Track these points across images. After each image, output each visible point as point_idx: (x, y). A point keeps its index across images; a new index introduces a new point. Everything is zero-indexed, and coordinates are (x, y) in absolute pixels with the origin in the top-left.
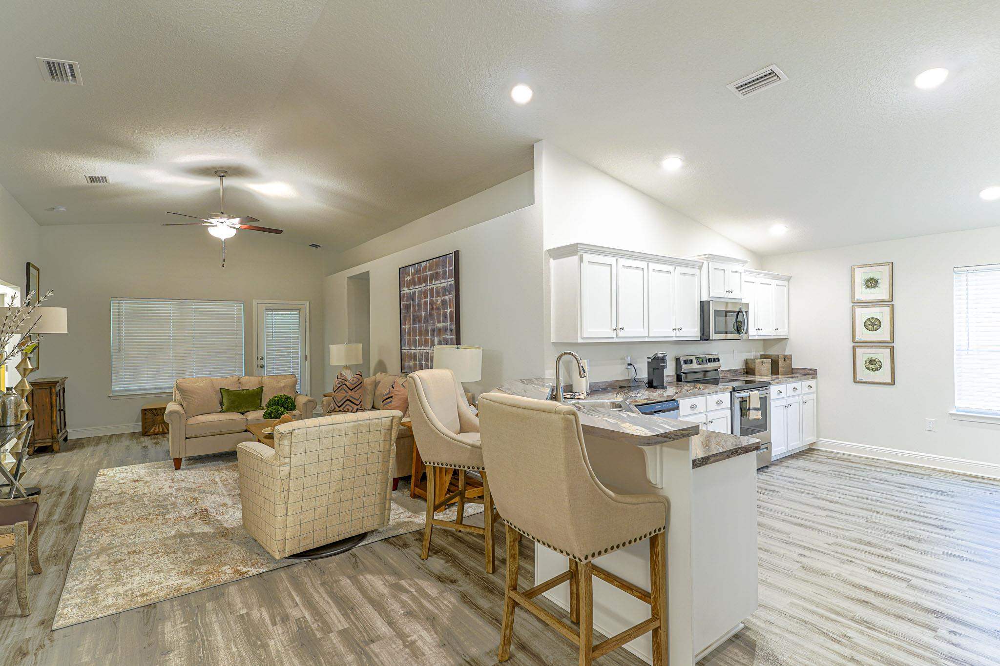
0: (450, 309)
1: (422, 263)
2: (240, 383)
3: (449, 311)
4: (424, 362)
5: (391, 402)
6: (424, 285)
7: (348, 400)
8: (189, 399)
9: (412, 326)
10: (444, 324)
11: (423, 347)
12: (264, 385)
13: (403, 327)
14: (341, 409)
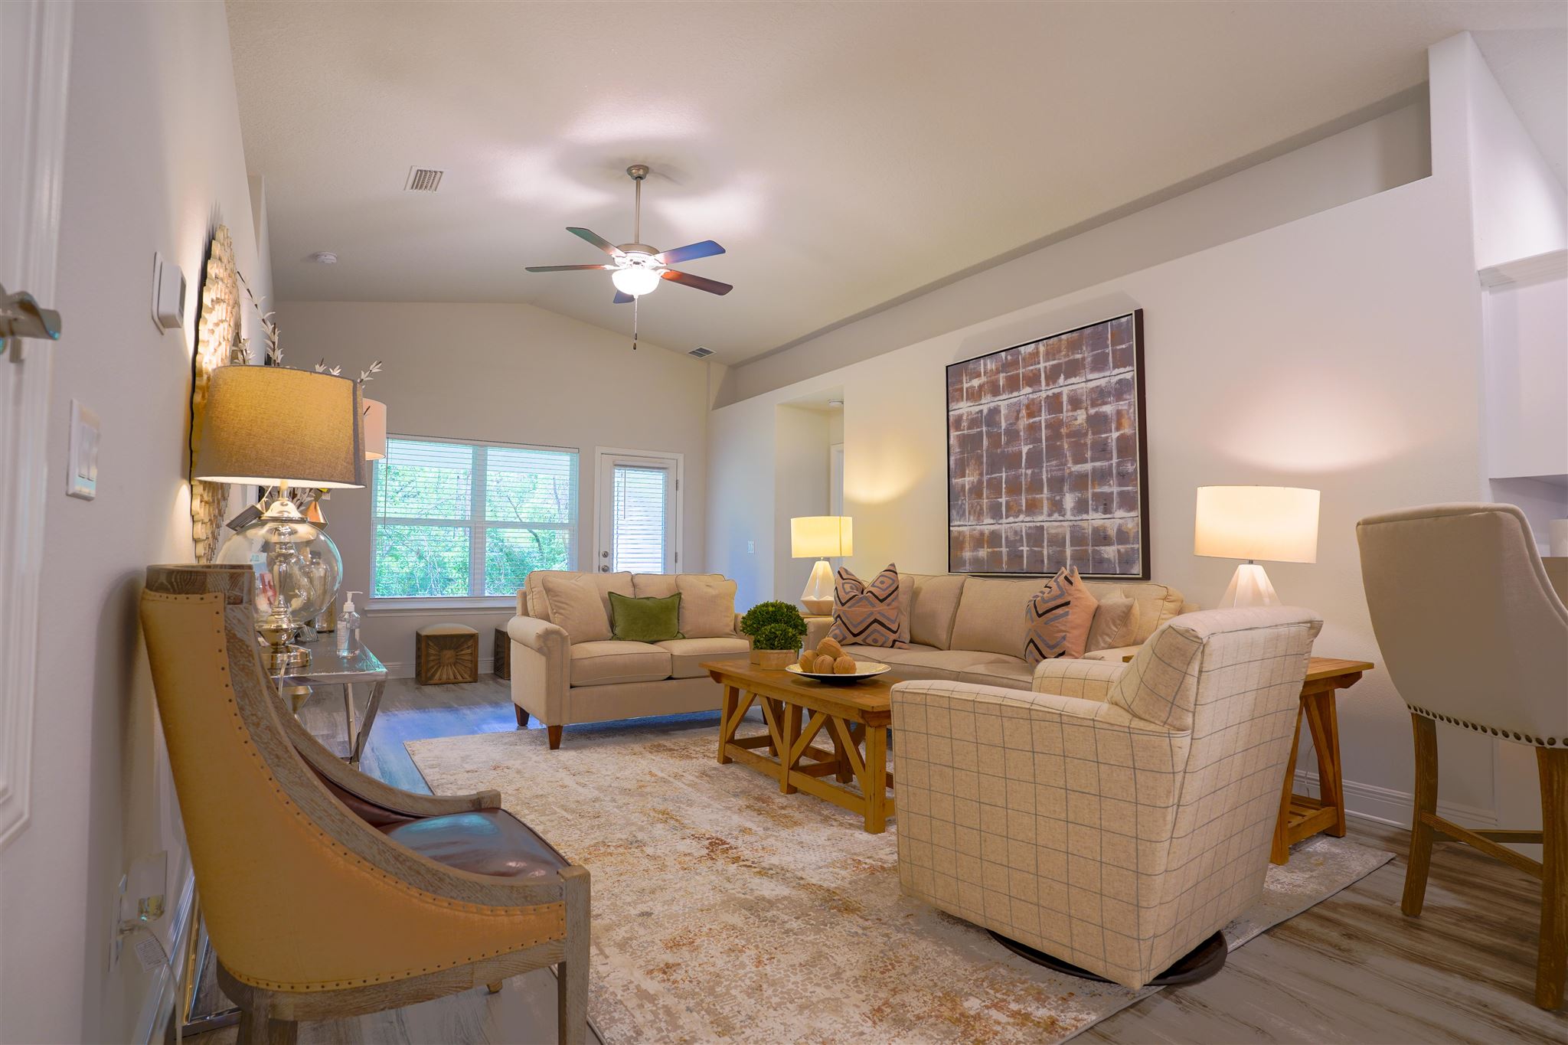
0: (1118, 429)
1: (1022, 348)
2: (634, 586)
3: (1115, 435)
4: (1025, 549)
5: (1067, 614)
6: (1028, 390)
7: (876, 621)
8: (564, 609)
9: (985, 478)
10: (1098, 464)
11: (1022, 517)
12: (681, 591)
13: (954, 481)
14: (859, 639)
